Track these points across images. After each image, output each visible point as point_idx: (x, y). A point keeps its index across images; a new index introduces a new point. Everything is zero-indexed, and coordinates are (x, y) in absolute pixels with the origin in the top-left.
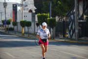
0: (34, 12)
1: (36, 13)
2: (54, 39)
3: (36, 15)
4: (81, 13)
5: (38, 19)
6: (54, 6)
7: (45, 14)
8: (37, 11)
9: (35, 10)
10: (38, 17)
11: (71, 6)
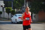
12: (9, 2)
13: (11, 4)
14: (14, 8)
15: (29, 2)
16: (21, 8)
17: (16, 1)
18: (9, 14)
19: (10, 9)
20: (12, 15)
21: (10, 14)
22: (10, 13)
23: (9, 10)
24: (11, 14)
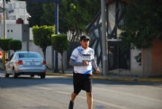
0: (26, 22)
1: (30, 25)
2: (63, 72)
3: (31, 29)
4: (112, 25)
5: (35, 37)
6: (64, 12)
7: (46, 27)
8: (32, 22)
9: (29, 19)
10: (34, 31)
11: (95, 13)
12: (45, 5)
13: (54, 13)
14: (64, 29)
15: (117, 6)
16: (89, 28)
17: (69, 3)
18: (44, 51)
19: (50, 32)
20: (57, 55)
21: (49, 49)
22: (50, 44)
23: (45, 37)
24: (54, 48)
